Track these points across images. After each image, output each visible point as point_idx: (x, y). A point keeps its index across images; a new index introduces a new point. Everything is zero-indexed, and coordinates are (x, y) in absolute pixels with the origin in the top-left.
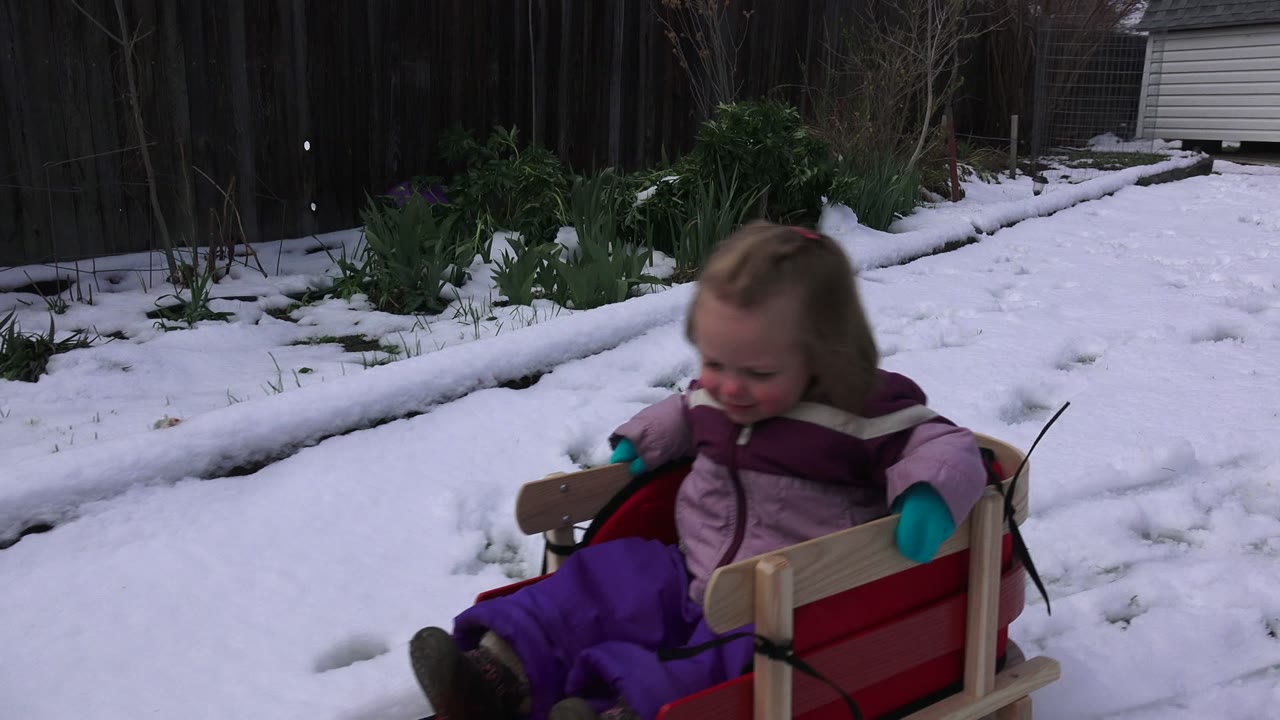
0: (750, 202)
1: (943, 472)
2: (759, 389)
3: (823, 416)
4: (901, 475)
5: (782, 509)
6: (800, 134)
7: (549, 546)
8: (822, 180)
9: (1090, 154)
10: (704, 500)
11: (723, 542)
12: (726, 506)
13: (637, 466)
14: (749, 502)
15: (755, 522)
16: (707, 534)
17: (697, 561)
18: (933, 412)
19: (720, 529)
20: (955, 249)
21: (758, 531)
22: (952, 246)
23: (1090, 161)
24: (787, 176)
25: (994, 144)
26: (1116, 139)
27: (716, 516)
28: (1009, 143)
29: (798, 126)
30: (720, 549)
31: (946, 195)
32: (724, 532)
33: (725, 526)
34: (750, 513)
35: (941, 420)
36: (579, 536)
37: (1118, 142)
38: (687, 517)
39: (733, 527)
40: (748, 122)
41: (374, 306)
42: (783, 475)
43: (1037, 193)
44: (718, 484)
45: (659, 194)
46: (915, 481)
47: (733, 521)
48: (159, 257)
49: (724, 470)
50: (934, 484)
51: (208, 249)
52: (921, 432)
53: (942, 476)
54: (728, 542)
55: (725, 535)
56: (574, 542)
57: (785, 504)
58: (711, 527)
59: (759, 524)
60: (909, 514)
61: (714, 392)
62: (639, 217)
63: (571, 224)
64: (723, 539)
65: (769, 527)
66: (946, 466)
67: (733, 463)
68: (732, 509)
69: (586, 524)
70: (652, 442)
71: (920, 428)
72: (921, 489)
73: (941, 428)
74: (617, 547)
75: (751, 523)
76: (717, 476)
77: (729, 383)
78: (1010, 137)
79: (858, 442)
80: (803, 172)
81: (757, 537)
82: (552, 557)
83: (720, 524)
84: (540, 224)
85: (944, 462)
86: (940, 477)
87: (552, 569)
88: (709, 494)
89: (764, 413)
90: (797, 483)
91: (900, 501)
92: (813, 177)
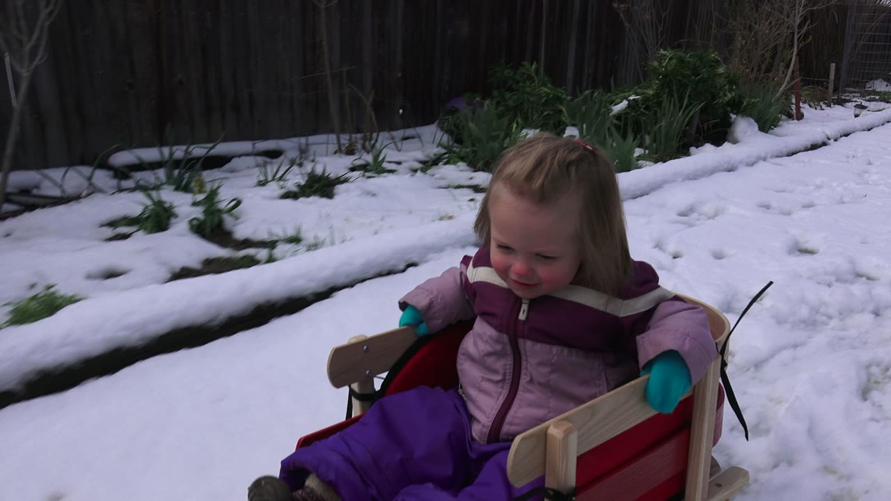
0: (691, 114)
1: (687, 342)
2: (543, 271)
3: (589, 298)
4: (651, 343)
5: (552, 372)
6: (721, 70)
7: (352, 393)
8: (737, 101)
9: (875, 92)
10: (486, 358)
11: (500, 393)
12: (504, 364)
13: (423, 329)
14: (524, 363)
15: (528, 379)
16: (487, 386)
17: (478, 407)
18: (669, 292)
19: (498, 382)
20: (816, 149)
21: (530, 387)
22: (814, 147)
23: (877, 97)
24: (714, 97)
25: (818, 83)
26: (886, 83)
27: (495, 372)
28: (828, 83)
29: (719, 66)
30: (498, 399)
31: (790, 116)
32: (501, 385)
33: (503, 381)
34: (523, 371)
35: (677, 298)
36: (378, 384)
37: (887, 86)
38: (468, 371)
39: (508, 382)
40: (689, 62)
41: (472, 169)
42: (553, 344)
43: (856, 116)
44: (498, 347)
45: (629, 106)
46: (666, 348)
47: (509, 377)
48: (333, 137)
49: (505, 338)
50: (680, 352)
51: (362, 135)
52: (664, 308)
53: (687, 347)
54: (505, 392)
55: (502, 388)
56: (375, 390)
57: (556, 368)
58: (489, 380)
59: (531, 381)
60: (655, 376)
61: (503, 272)
62: (615, 121)
63: (573, 125)
64: (500, 390)
65: (540, 384)
66: (688, 339)
67: (513, 333)
68: (508, 367)
69: (384, 375)
70: (436, 313)
71: (662, 305)
72: (671, 356)
73: (678, 305)
74: (411, 396)
75: (524, 380)
76: (498, 341)
77: (518, 265)
78: (828, 78)
79: (616, 319)
80: (725, 95)
81: (529, 391)
82: (356, 403)
83: (499, 378)
84: (555, 124)
85: (688, 335)
86: (685, 347)
87: (356, 412)
88: (489, 354)
89: (543, 290)
90: (566, 351)
91: (649, 365)
92: (732, 97)
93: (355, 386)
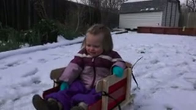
67: (94, 66)
82: (55, 84)
93: (56, 80)
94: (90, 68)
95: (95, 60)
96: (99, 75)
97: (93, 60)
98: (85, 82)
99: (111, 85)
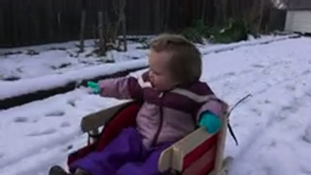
7: (90, 136)
67: (161, 105)
93: (91, 132)
94: (155, 109)
95: (164, 95)
96: (168, 123)
97: (161, 95)
98: (143, 133)
99: (188, 151)
